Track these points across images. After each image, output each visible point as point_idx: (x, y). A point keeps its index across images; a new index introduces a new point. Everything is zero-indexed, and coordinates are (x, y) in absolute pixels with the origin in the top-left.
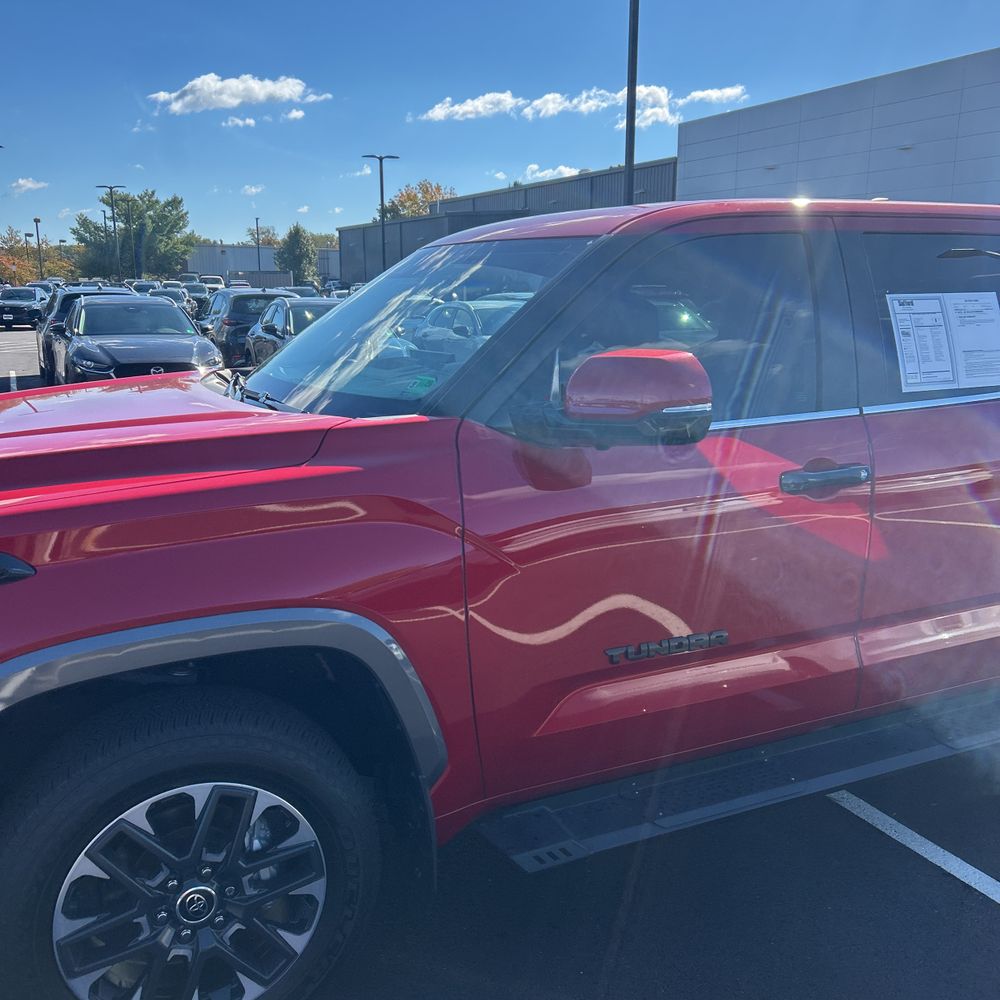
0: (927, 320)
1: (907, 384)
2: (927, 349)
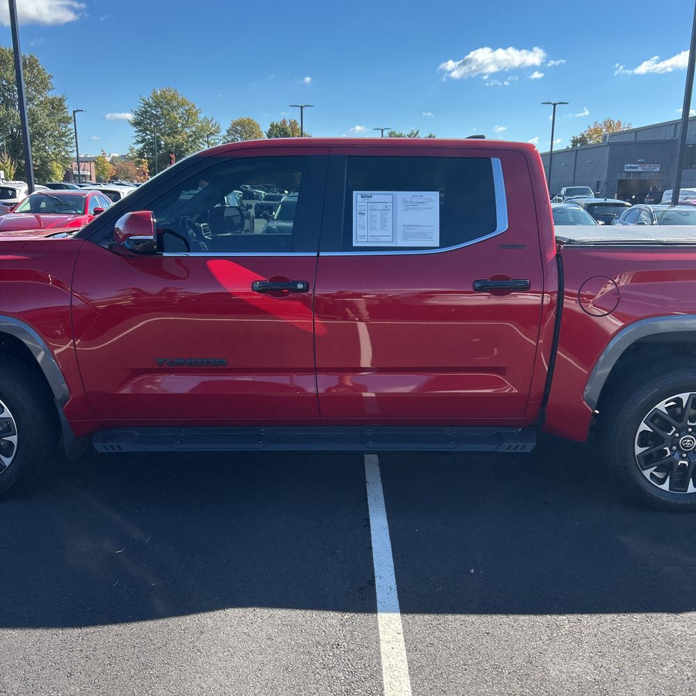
0: (380, 206)
1: (357, 242)
2: (376, 222)
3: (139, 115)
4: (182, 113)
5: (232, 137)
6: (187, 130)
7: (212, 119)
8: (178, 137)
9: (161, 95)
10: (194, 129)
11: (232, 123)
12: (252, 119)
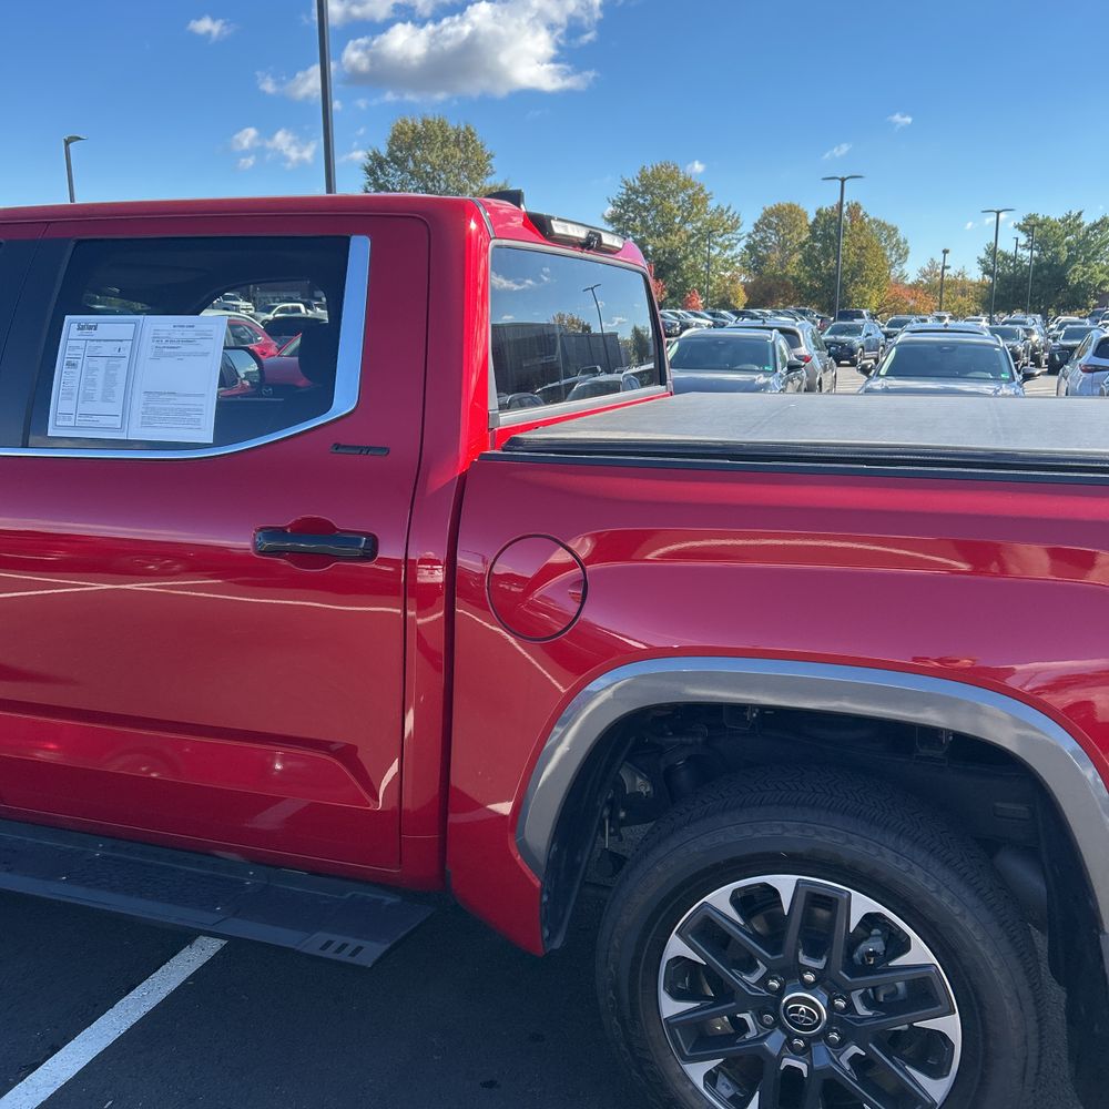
0: (107, 349)
1: (56, 427)
2: (94, 385)
3: (618, 206)
4: (684, 201)
5: (763, 234)
6: (689, 227)
7: (729, 208)
8: (673, 238)
9: (653, 174)
10: (699, 224)
11: (763, 211)
12: (796, 204)
